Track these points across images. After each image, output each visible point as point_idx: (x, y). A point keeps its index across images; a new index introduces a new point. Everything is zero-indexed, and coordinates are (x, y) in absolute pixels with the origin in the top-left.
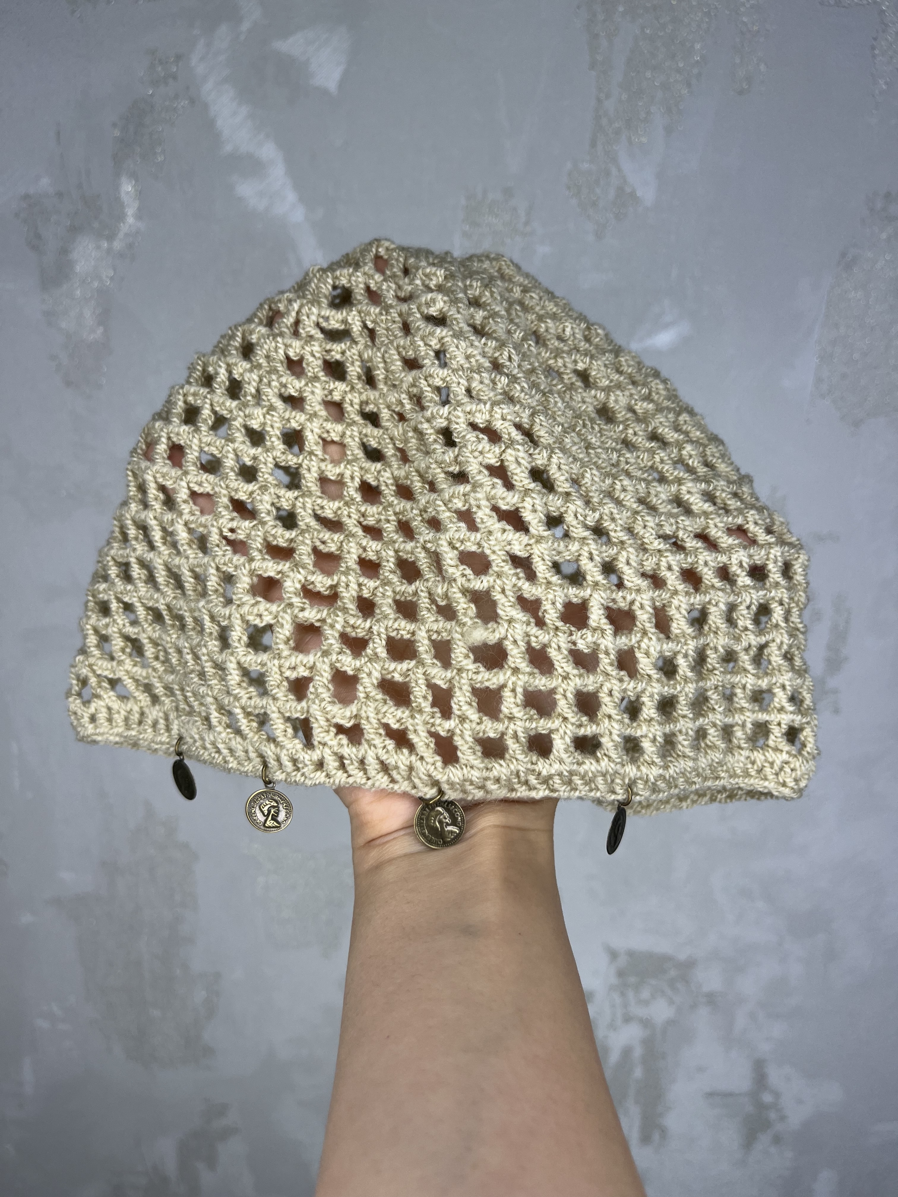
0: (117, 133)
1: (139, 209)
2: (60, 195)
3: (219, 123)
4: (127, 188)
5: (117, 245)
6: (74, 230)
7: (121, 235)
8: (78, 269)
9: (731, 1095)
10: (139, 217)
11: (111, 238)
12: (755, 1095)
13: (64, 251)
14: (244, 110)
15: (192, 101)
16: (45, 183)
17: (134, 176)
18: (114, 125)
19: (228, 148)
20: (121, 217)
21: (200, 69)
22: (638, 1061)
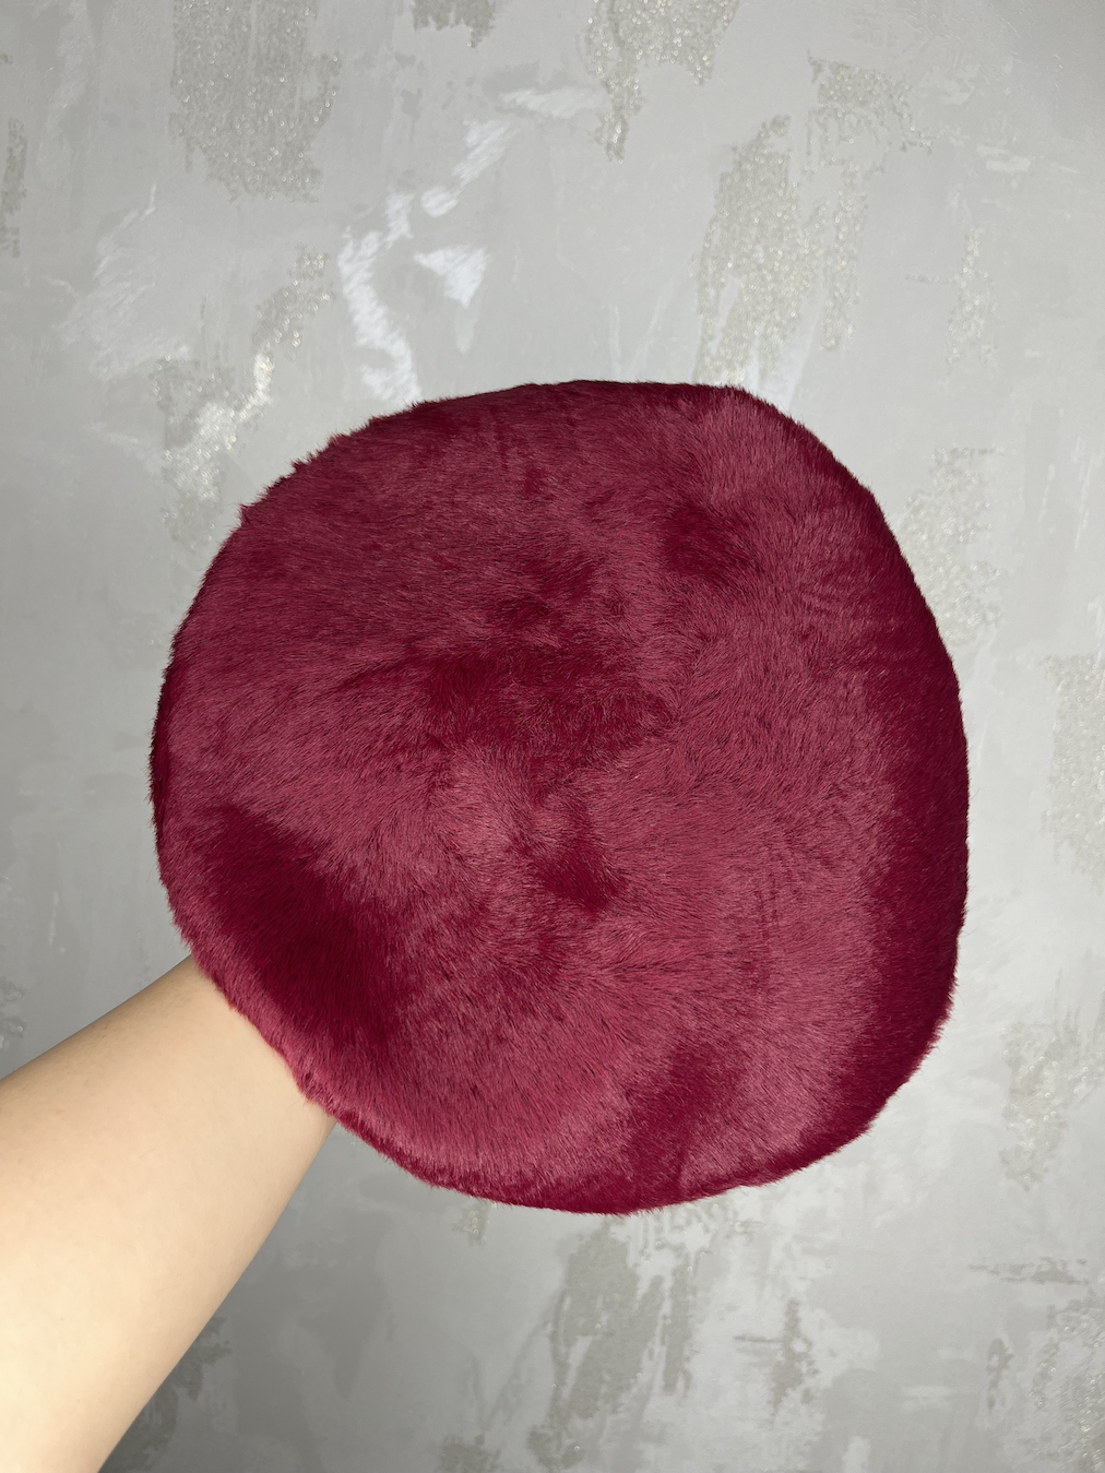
0: (260, 316)
1: (270, 385)
2: (196, 363)
3: (356, 319)
4: (262, 366)
5: (244, 415)
6: (206, 397)
7: (249, 406)
8: (202, 432)
9: (762, 1340)
10: (270, 391)
11: (238, 409)
12: (786, 1342)
13: (193, 415)
14: (381, 311)
15: (334, 296)
16: (184, 350)
17: (270, 355)
18: (259, 308)
19: (362, 341)
20: (252, 391)
21: (346, 269)
22: (667, 1294)
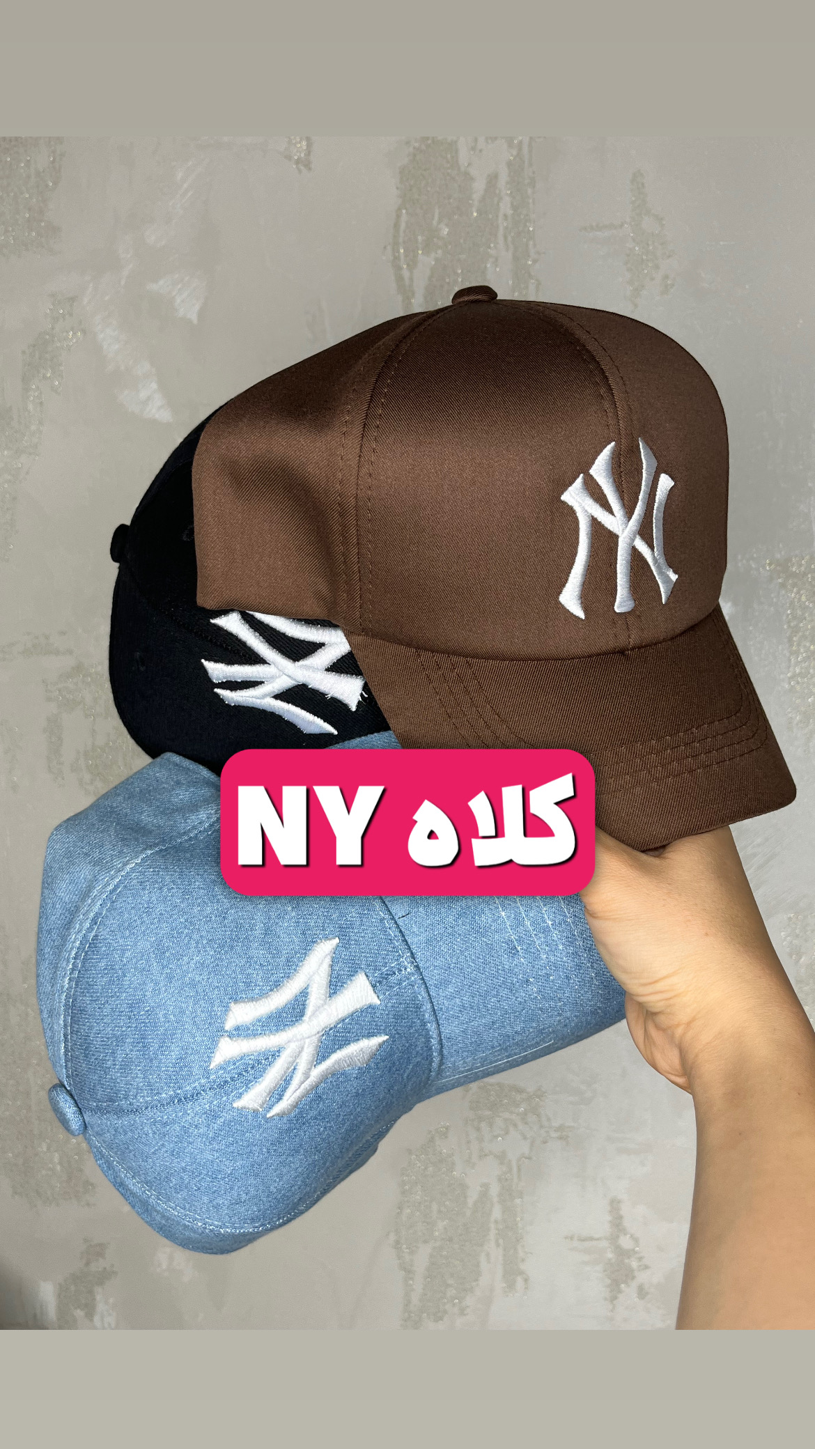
0: (26, 358)
3: (105, 347)
9: (592, 1239)
12: (614, 1239)
14: (124, 337)
15: (84, 332)
18: (24, 352)
19: (111, 367)
21: (90, 308)
22: (495, 1199)
